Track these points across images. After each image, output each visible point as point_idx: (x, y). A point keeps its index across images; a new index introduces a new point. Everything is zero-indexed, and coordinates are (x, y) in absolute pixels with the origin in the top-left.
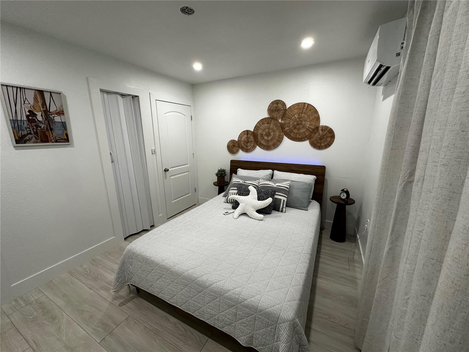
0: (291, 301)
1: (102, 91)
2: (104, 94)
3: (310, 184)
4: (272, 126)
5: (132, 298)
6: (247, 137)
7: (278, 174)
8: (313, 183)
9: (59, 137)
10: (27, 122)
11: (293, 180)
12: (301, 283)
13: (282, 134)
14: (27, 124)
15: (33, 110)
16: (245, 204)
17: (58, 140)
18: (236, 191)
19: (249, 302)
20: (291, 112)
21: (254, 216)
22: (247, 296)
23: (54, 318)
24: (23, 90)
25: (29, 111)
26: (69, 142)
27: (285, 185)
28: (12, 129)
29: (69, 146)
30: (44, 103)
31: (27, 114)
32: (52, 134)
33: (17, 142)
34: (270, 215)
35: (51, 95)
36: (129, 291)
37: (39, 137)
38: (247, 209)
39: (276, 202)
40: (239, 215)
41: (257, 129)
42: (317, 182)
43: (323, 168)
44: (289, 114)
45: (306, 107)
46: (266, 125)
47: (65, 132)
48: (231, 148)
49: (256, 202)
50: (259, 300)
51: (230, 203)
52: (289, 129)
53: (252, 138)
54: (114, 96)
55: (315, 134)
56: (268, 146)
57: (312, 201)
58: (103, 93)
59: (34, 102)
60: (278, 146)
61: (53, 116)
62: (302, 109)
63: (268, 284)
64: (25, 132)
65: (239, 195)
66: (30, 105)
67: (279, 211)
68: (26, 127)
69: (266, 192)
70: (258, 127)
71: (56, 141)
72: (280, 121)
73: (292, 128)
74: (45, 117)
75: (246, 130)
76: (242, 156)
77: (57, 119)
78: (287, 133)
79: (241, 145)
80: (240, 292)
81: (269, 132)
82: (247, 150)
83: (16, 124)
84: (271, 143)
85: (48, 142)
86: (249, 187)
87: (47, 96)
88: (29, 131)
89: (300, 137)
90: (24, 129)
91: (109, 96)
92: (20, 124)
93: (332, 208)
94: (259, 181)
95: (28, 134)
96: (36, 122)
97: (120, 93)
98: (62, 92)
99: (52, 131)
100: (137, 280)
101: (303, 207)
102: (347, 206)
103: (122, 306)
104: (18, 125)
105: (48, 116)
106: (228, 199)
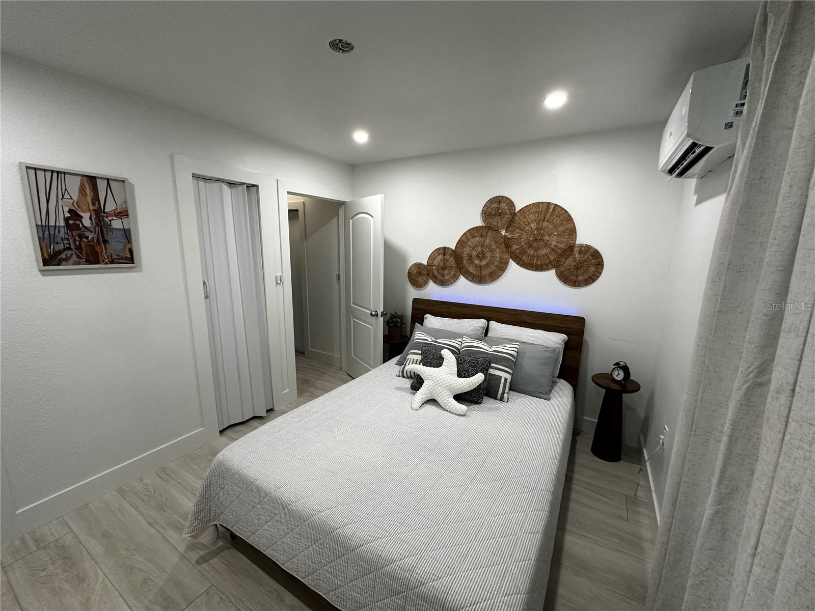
0: (512, 595)
1: (195, 176)
2: (199, 182)
3: (556, 349)
4: (488, 241)
5: (221, 550)
6: (444, 259)
7: (498, 329)
8: (562, 347)
9: (117, 255)
10: (66, 229)
11: (525, 341)
12: (531, 556)
13: (507, 256)
14: (65, 233)
15: (77, 209)
16: (435, 382)
17: (115, 260)
18: (419, 358)
19: (429, 590)
20: (524, 218)
21: (450, 406)
22: (427, 577)
23: (81, 579)
24: (63, 175)
25: (70, 211)
26: (133, 263)
27: (508, 349)
28: (39, 241)
29: (135, 269)
30: (96, 198)
31: (66, 216)
32: (106, 249)
33: (46, 262)
34: (480, 406)
35: (108, 183)
36: (215, 536)
37: (84, 255)
38: (438, 392)
39: (492, 381)
40: (423, 404)
41: (462, 246)
42: (568, 345)
43: (581, 321)
44: (521, 222)
45: (551, 210)
46: (478, 239)
47: (128, 246)
48: (414, 277)
49: (455, 380)
50: (449, 587)
51: (408, 377)
52: (518, 249)
53: (452, 261)
54: (216, 185)
55: (566, 259)
56: (481, 276)
57: (558, 380)
58: (198, 180)
59: (79, 196)
60: (499, 277)
61: (110, 218)
62: (543, 213)
63: (468, 552)
64: (61, 247)
65: (424, 365)
66: (72, 201)
67: (496, 398)
68: (63, 238)
69: (474, 363)
70: (463, 242)
71: (112, 262)
72: (503, 233)
73: (525, 246)
74: (95, 220)
75: (442, 248)
76: (433, 291)
77: (117, 224)
78: (515, 255)
79: (433, 273)
80: (413, 565)
81: (484, 251)
82: (443, 283)
83: (47, 233)
84: (486, 272)
85: (98, 262)
86: (443, 352)
87: (102, 186)
88: (67, 244)
89: (539, 263)
90: (59, 240)
91: (207, 184)
92: (52, 232)
93: (595, 396)
94: (461, 341)
95: (65, 250)
96: (80, 229)
97: (227, 180)
98: (127, 179)
99: (107, 244)
100: (230, 518)
101: (540, 393)
102: (624, 395)
103: (202, 564)
104: (49, 234)
105: (101, 218)
106: (405, 371)
